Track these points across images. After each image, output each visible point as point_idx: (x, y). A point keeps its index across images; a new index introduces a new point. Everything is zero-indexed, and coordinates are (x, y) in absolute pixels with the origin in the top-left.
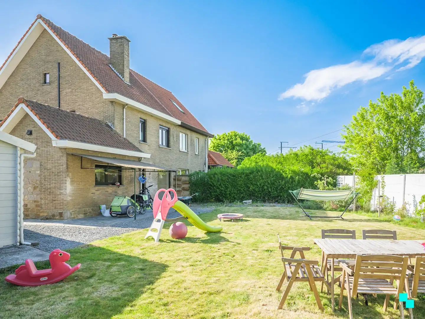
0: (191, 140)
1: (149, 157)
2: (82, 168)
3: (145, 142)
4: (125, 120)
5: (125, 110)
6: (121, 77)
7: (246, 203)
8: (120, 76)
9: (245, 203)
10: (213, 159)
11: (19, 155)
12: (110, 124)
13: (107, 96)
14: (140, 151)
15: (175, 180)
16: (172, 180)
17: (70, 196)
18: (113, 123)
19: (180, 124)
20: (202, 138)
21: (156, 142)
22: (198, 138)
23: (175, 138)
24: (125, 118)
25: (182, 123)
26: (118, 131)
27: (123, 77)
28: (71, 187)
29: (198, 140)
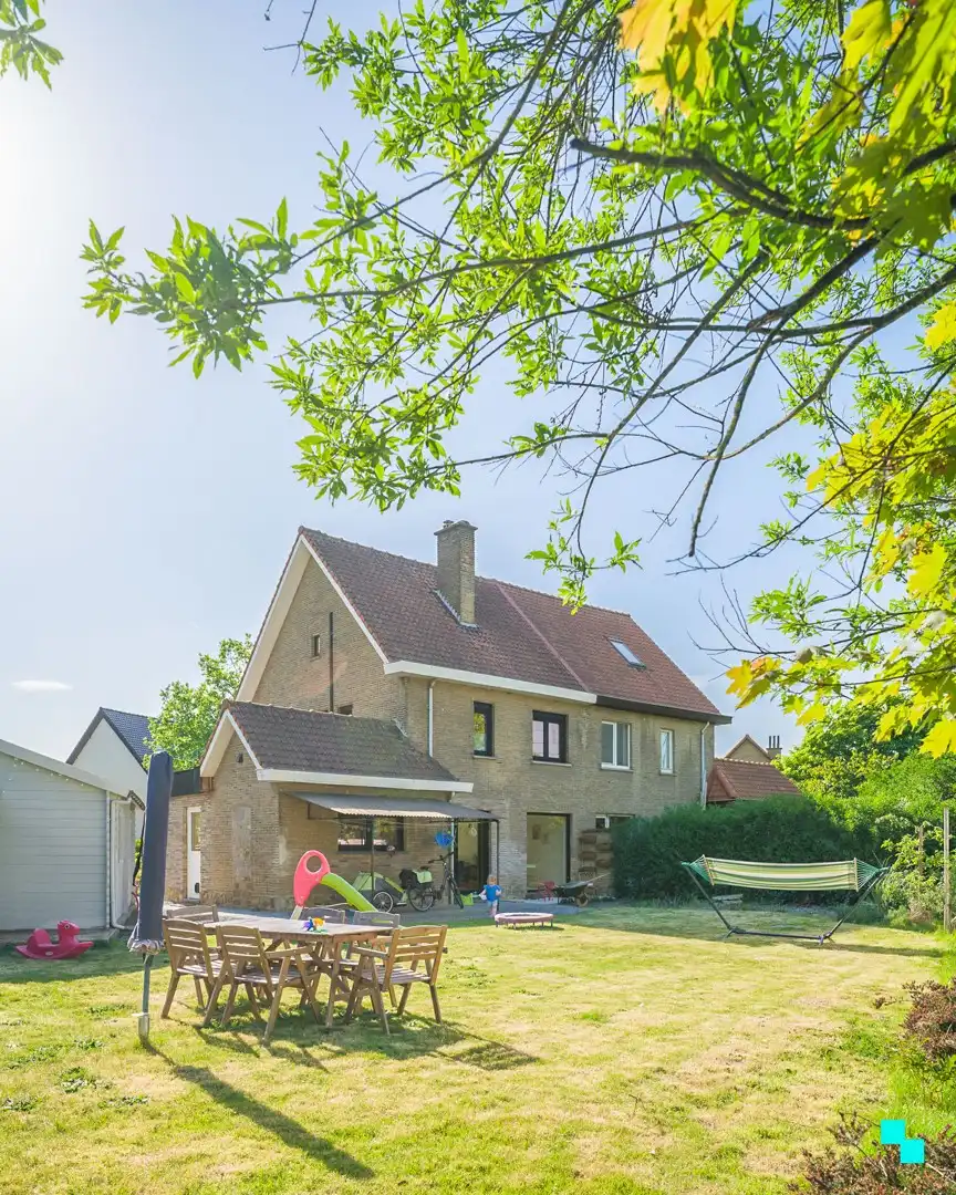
0: (643, 738)
1: (470, 790)
2: (309, 818)
3: (491, 755)
4: (431, 712)
5: (431, 690)
6: (456, 615)
7: (721, 901)
8: (453, 612)
9: (717, 901)
10: (722, 785)
11: (108, 803)
12: (399, 726)
13: (391, 668)
14: (451, 778)
15: (582, 841)
16: (574, 843)
17: (285, 869)
18: (405, 724)
19: (594, 701)
20: (686, 731)
21: (521, 752)
22: (673, 731)
23: (584, 739)
24: (431, 708)
25: (599, 698)
26: (416, 738)
27: (459, 614)
28: (288, 853)
29: (673, 735)
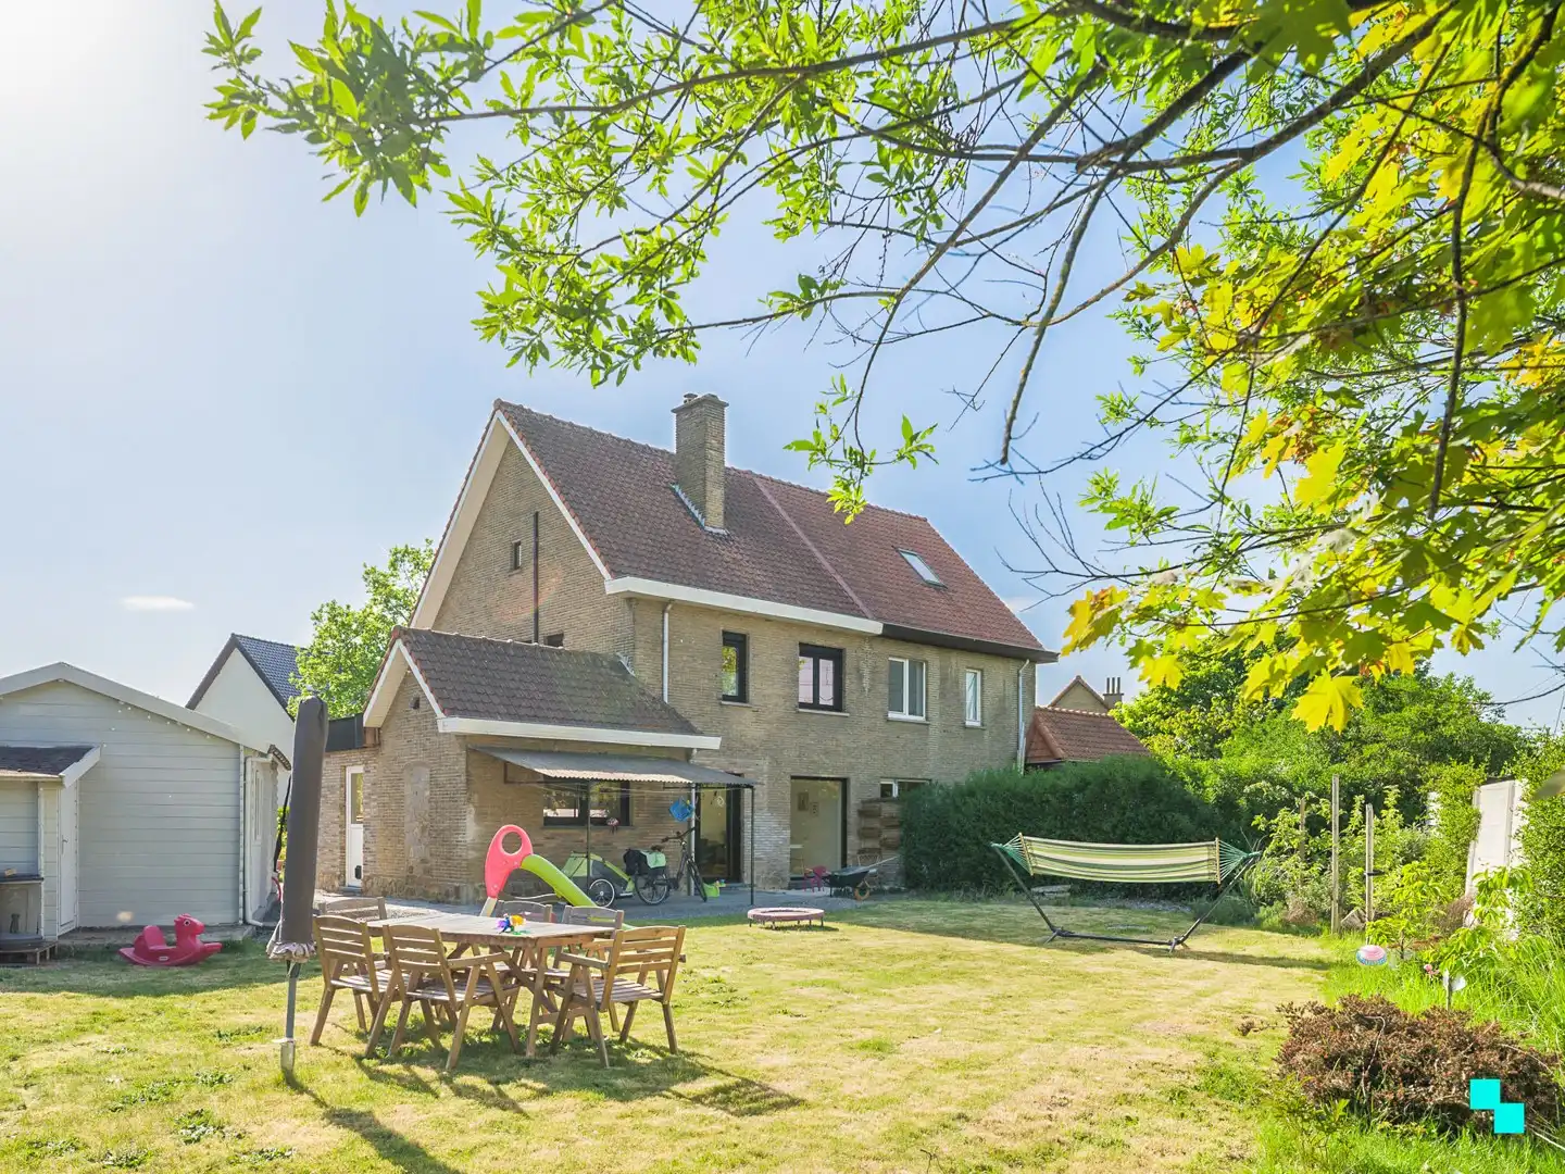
0: (943, 680)
1: (717, 747)
2: (506, 782)
3: (744, 701)
4: (666, 645)
5: (667, 615)
6: (699, 517)
7: (1042, 894)
8: (696, 513)
11: (242, 760)
12: (624, 661)
13: (614, 586)
14: (691, 731)
15: (862, 813)
16: (852, 816)
17: (474, 849)
18: (632, 659)
19: (880, 632)
20: (999, 671)
21: (783, 697)
22: (982, 670)
23: (866, 681)
24: (666, 639)
25: (885, 626)
26: (646, 678)
27: (704, 516)
28: (477, 828)
29: (982, 676)
